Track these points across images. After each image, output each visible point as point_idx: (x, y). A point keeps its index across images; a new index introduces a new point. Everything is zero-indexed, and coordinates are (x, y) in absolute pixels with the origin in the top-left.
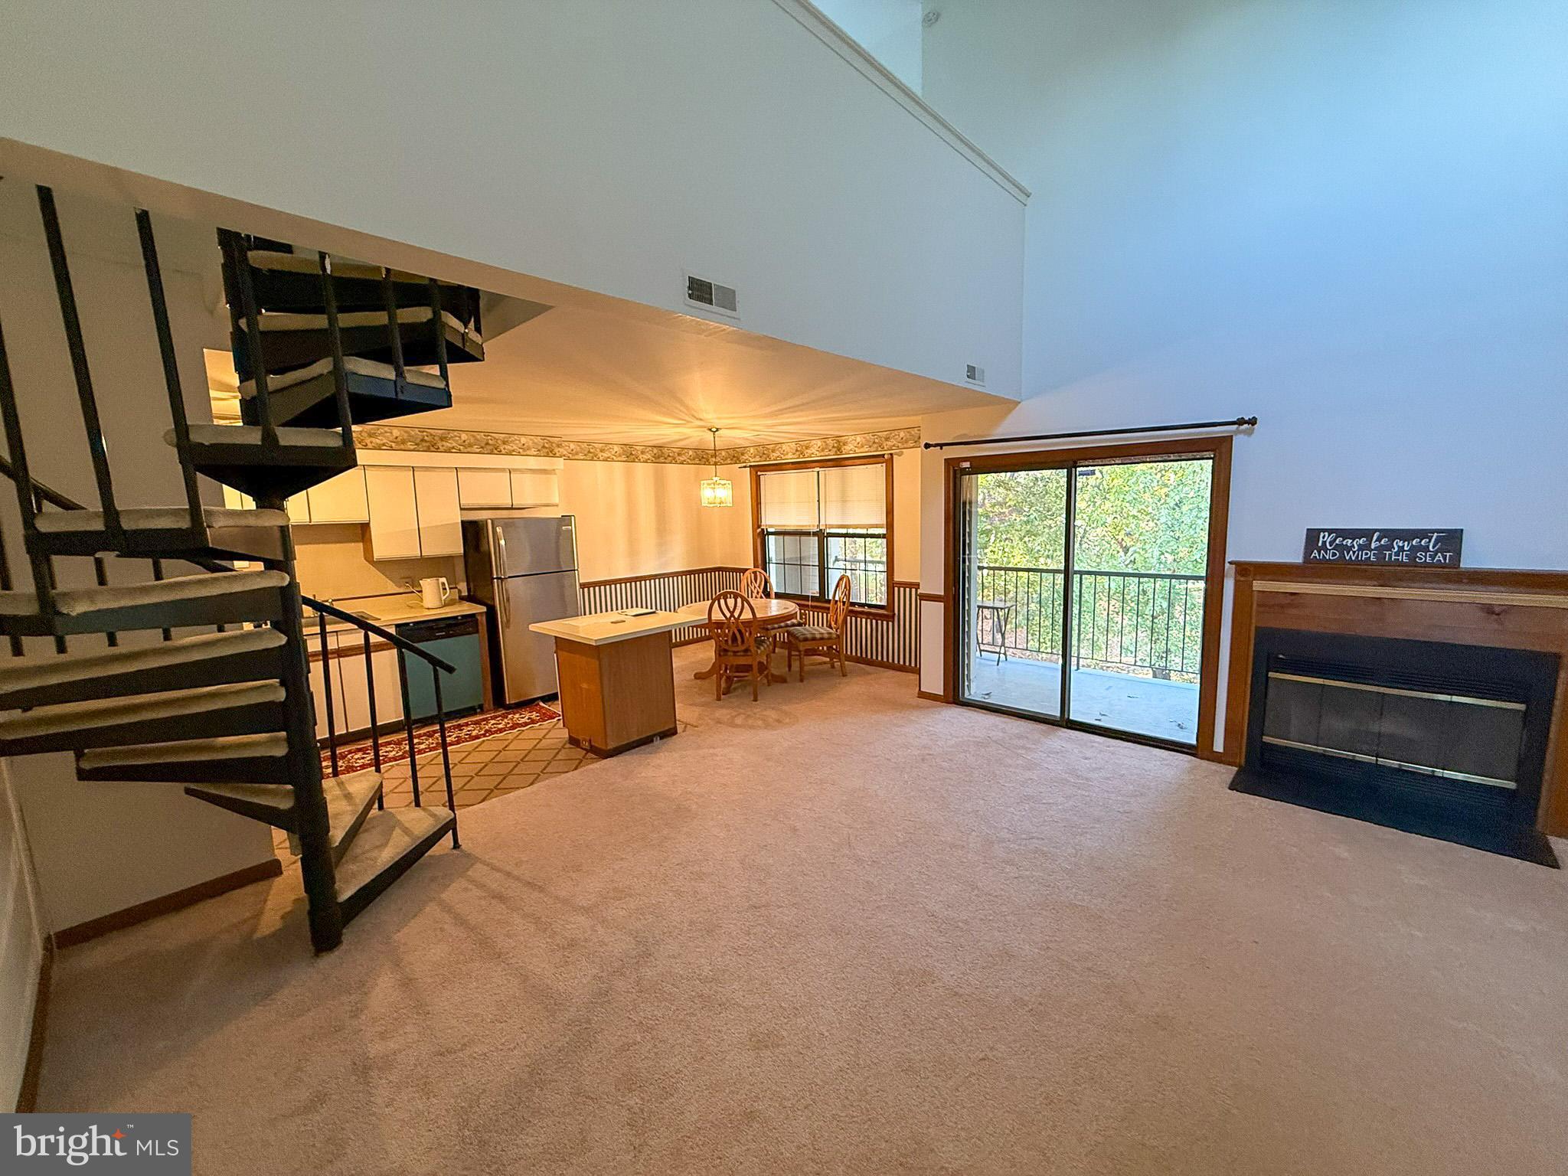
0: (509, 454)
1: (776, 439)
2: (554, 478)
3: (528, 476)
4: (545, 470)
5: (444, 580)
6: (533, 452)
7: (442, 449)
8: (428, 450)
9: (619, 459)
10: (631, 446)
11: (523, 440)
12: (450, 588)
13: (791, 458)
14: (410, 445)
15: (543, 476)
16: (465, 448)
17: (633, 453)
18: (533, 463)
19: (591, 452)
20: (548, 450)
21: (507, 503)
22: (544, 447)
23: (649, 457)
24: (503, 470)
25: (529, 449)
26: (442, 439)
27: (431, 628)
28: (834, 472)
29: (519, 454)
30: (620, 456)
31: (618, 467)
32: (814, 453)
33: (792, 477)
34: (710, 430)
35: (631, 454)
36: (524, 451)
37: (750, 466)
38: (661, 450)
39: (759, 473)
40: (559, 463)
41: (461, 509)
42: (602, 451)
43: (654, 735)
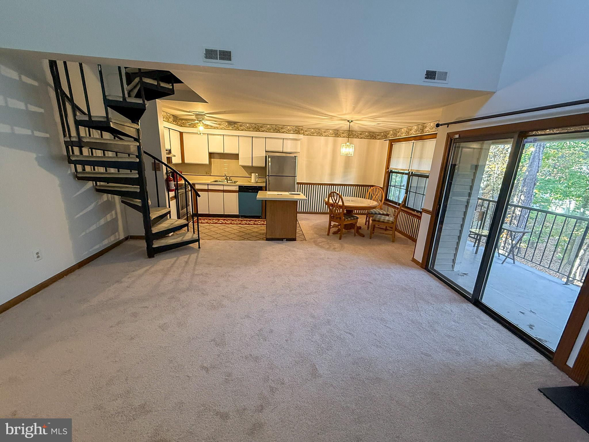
0: (283, 133)
1: (399, 126)
2: (299, 142)
3: (289, 141)
4: (297, 139)
5: (257, 174)
6: (292, 132)
7: (261, 131)
8: (257, 131)
9: (332, 136)
10: (338, 130)
11: (289, 127)
12: (259, 178)
13: (404, 136)
14: (251, 129)
15: (295, 141)
16: (269, 130)
17: (338, 133)
18: (291, 136)
19: (319, 132)
20: (298, 130)
21: (281, 150)
22: (296, 130)
23: (346, 135)
24: (281, 139)
25: (290, 131)
26: (261, 127)
27: (248, 189)
28: (419, 143)
29: (287, 133)
30: (332, 134)
31: (331, 139)
32: (413, 133)
33: (404, 144)
34: (348, 121)
35: (337, 134)
36: (288, 132)
37: (389, 140)
38: (352, 132)
39: (393, 143)
40: (301, 136)
41: (266, 152)
42: (324, 132)
43: (285, 239)
